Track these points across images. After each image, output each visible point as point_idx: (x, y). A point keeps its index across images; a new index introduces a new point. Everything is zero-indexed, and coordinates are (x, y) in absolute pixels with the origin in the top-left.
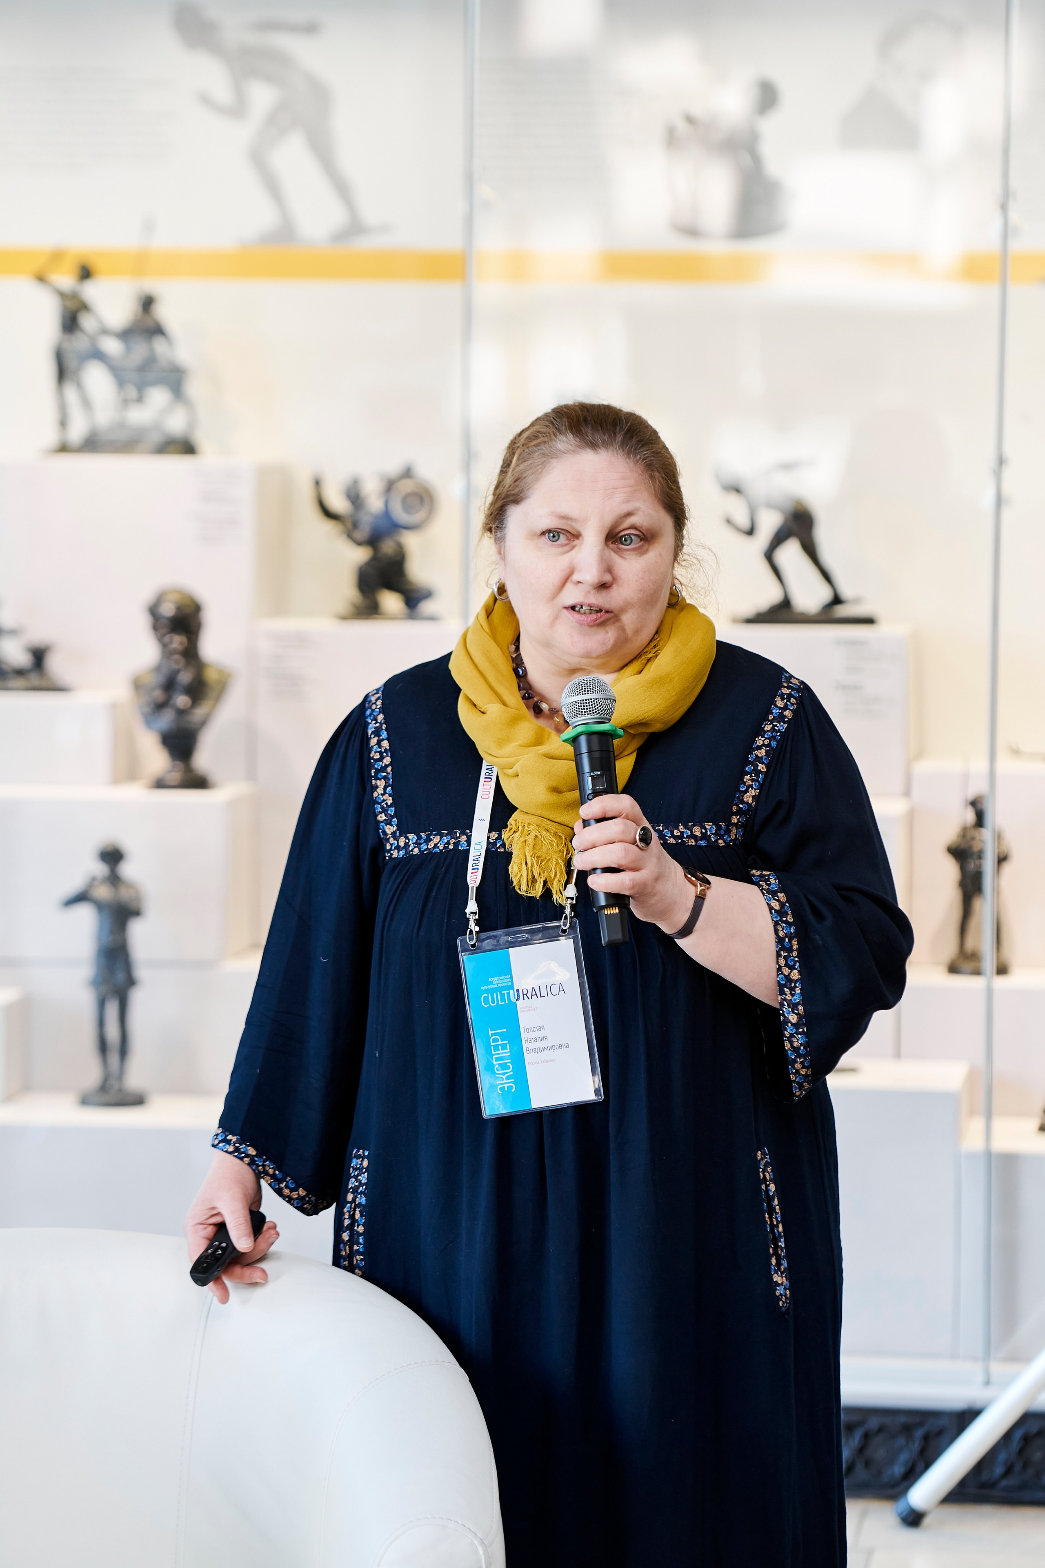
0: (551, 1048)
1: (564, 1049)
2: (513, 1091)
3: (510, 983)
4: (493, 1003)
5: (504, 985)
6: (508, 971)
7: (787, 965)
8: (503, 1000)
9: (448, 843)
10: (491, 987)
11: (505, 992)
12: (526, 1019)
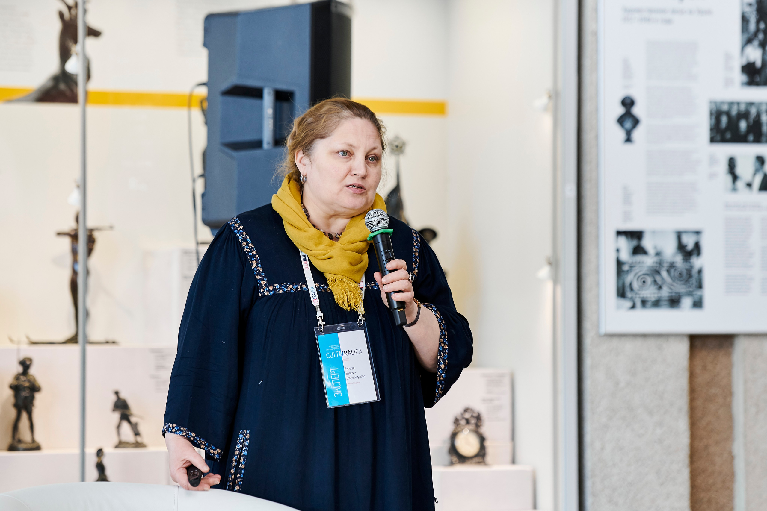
0: (358, 377)
1: (363, 378)
2: (341, 396)
3: (339, 348)
4: (332, 356)
5: (336, 349)
6: (338, 343)
7: (443, 342)
8: (336, 355)
9: (297, 288)
10: (330, 350)
11: (337, 352)
12: (346, 364)
